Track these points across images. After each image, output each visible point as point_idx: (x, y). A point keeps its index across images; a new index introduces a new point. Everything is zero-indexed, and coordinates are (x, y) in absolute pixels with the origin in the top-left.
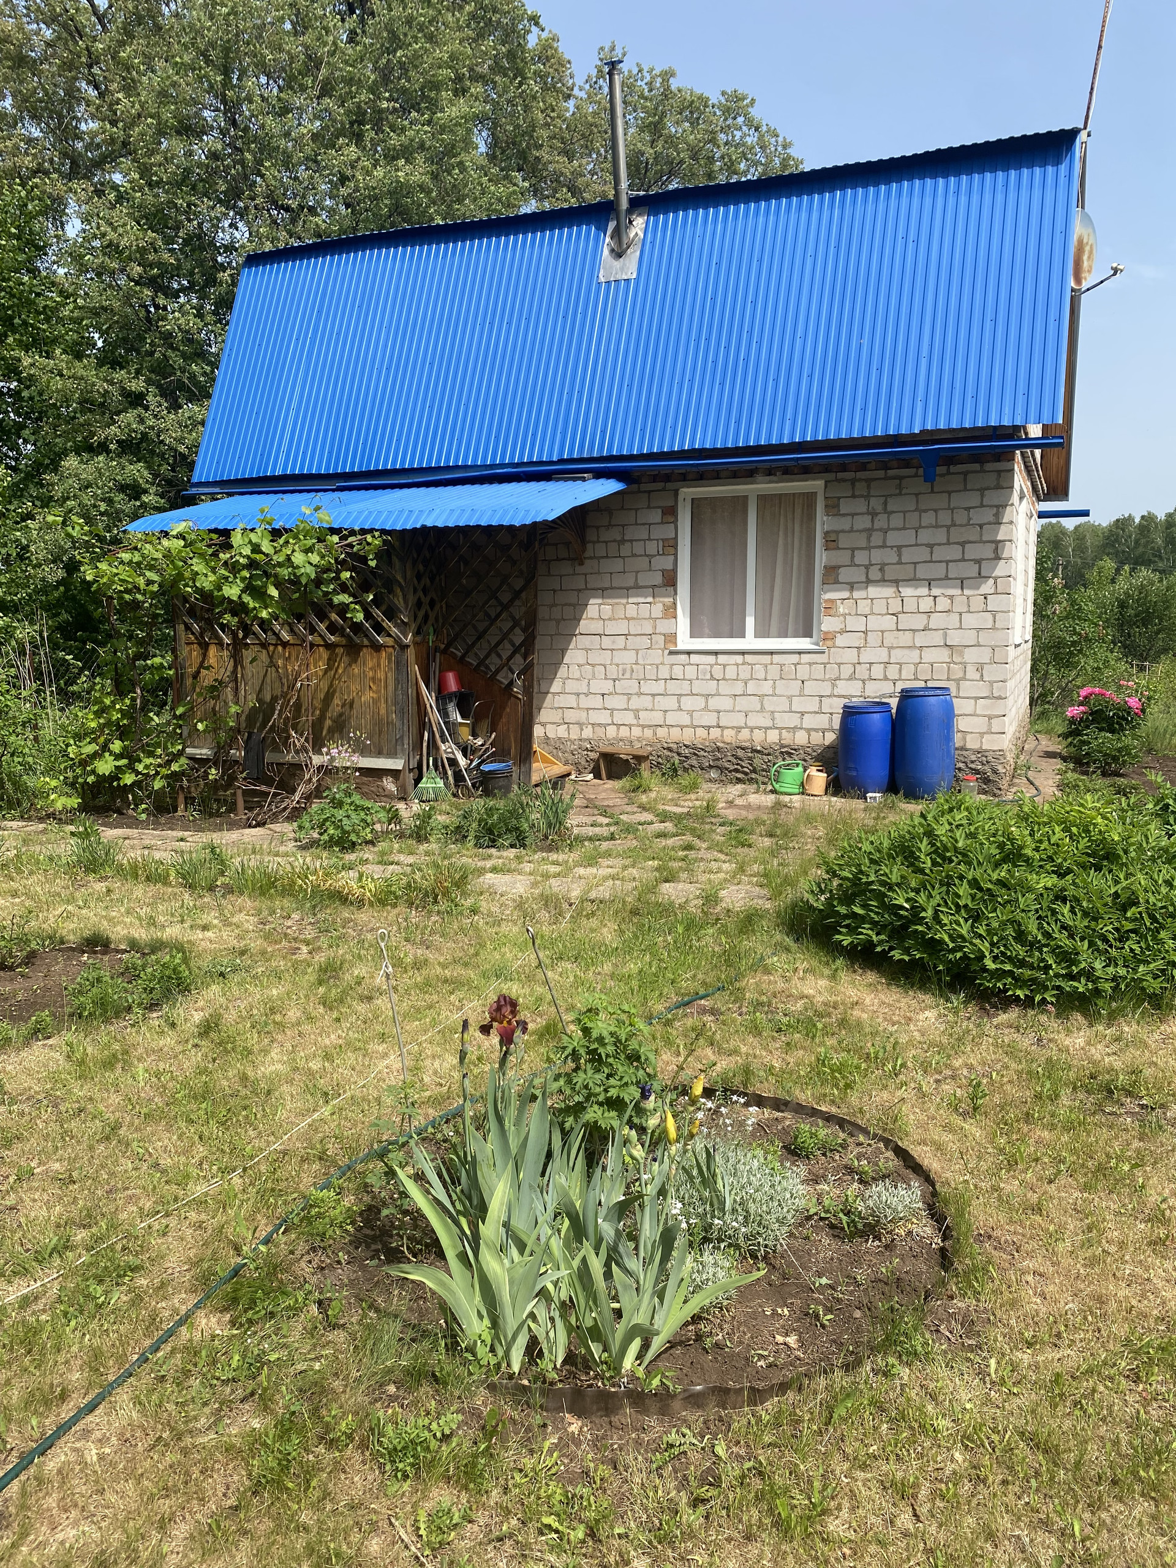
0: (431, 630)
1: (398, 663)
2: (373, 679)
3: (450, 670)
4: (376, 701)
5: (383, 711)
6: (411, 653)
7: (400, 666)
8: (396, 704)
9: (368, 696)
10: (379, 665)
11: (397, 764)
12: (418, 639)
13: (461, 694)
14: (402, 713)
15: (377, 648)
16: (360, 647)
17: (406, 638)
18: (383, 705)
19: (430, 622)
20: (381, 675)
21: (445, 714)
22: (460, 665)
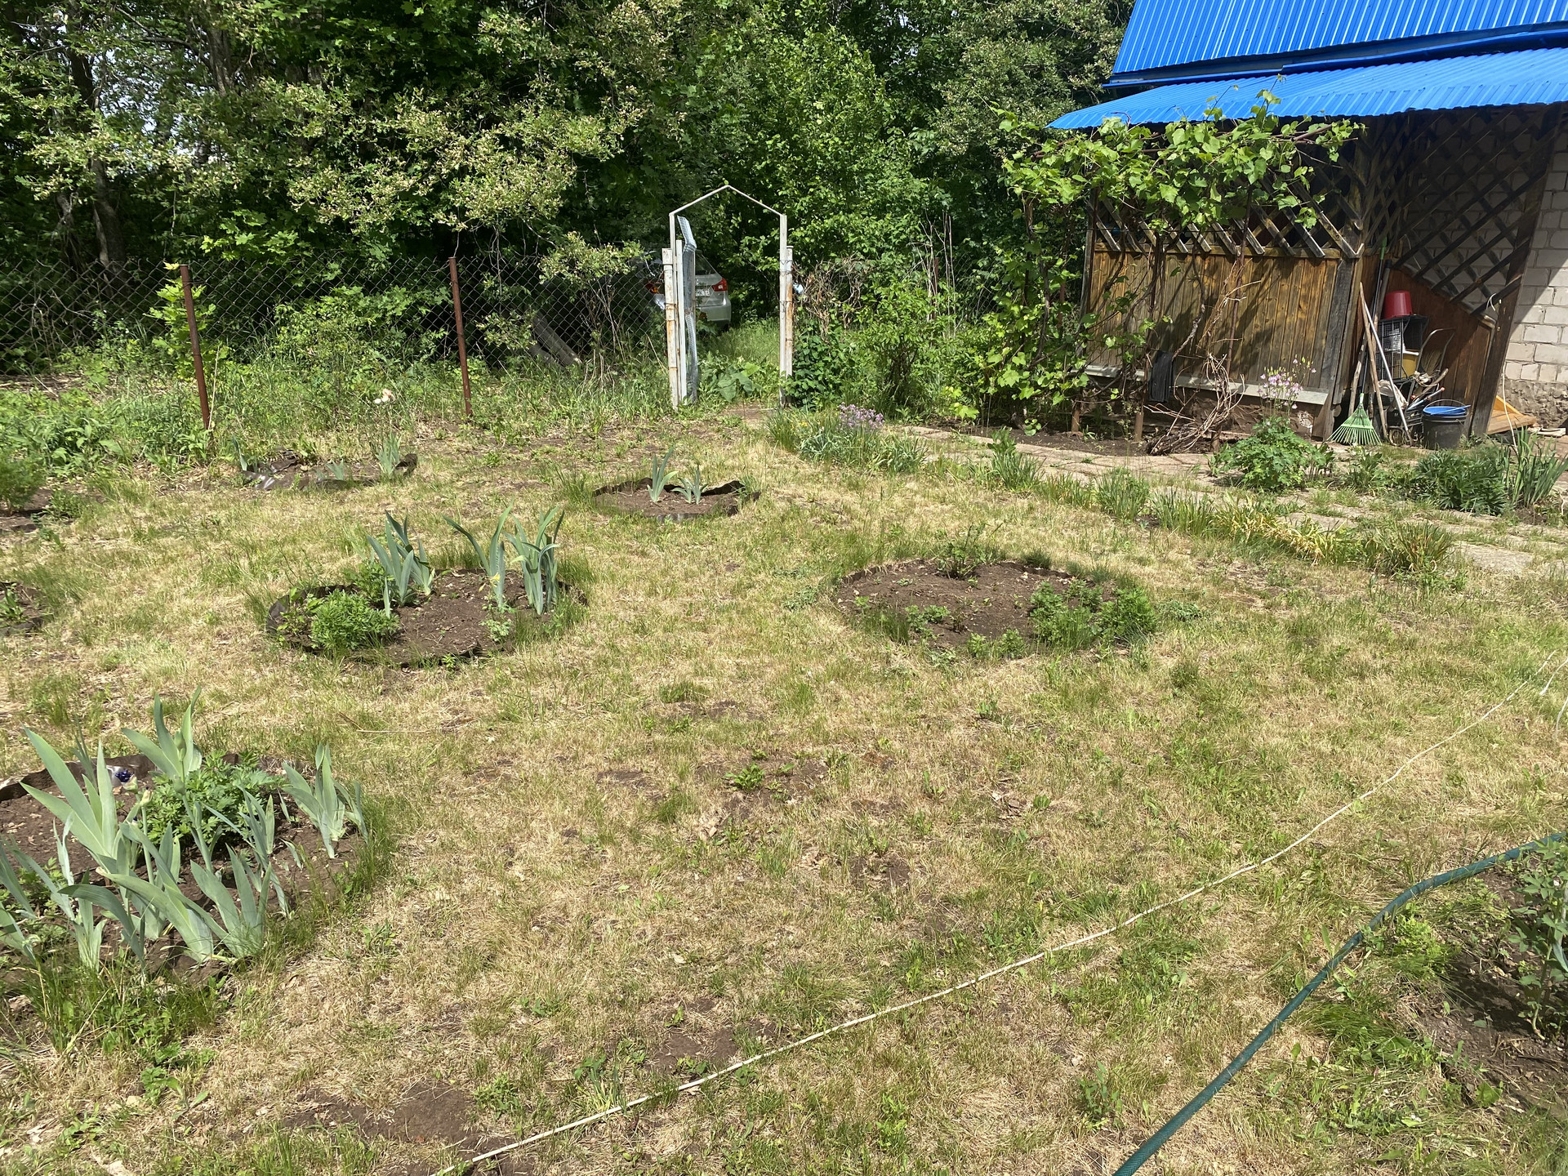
0: (1385, 242)
1: (1340, 280)
2: (1305, 298)
3: (1401, 290)
4: (1304, 324)
5: (1311, 336)
6: (1358, 268)
7: (1342, 283)
8: (1328, 327)
9: (1296, 317)
10: (1315, 281)
11: (1319, 398)
12: (1369, 251)
13: (1413, 318)
14: (1334, 339)
15: (1316, 260)
16: (1294, 260)
17: (1356, 248)
18: (1312, 328)
19: (1385, 233)
20: (1315, 293)
21: (1387, 343)
22: (1415, 284)
